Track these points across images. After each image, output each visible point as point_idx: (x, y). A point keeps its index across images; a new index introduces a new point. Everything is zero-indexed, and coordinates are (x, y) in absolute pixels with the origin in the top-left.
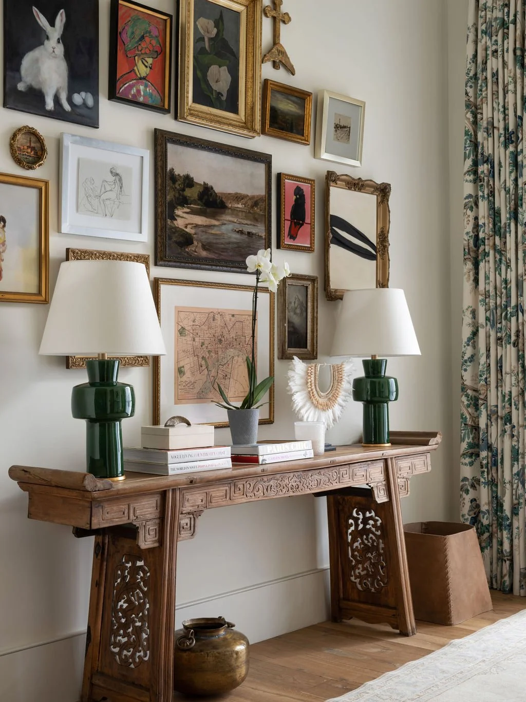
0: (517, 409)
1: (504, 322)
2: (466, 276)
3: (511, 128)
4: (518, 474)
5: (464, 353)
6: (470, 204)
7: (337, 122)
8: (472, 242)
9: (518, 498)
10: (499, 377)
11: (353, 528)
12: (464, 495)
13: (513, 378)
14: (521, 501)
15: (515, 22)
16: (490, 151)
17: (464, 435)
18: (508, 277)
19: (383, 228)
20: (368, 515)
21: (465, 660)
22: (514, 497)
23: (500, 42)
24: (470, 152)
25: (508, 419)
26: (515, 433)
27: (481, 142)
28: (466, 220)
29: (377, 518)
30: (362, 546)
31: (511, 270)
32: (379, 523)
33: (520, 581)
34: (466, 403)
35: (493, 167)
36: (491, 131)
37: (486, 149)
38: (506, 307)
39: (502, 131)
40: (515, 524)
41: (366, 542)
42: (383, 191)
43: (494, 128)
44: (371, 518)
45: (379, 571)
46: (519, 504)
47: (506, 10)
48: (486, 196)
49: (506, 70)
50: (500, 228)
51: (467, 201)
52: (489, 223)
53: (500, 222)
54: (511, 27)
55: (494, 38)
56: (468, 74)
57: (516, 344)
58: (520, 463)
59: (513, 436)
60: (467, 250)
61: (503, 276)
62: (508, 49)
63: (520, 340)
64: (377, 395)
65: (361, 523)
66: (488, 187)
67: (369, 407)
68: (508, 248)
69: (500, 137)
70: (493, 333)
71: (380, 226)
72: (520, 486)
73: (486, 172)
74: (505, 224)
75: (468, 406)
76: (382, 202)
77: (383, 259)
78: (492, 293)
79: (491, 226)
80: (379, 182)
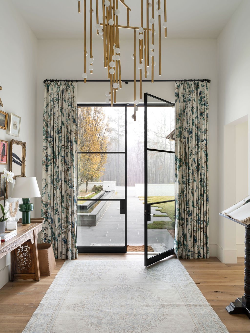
0: (60, 207)
1: (56, 183)
2: (43, 169)
3: (59, 129)
4: (60, 225)
5: (42, 191)
6: (45, 149)
7: (14, 123)
8: (45, 159)
9: (60, 232)
10: (54, 198)
11: (19, 252)
12: (42, 232)
13: (59, 199)
14: (60, 233)
15: (60, 100)
16: (53, 135)
17: (42, 215)
18: (58, 171)
19: (24, 156)
20: (25, 246)
21: (62, 286)
22: (58, 232)
23: (56, 104)
24: (45, 134)
25: (57, 210)
26: (59, 214)
27: (50, 131)
28: (43, 153)
29: (29, 247)
30: (23, 256)
31: (59, 169)
32: (29, 249)
33: (60, 255)
34: (43, 206)
35: (53, 139)
36: (53, 129)
37: (51, 134)
38: (57, 179)
39: (56, 129)
40: (59, 239)
41: (24, 255)
42: (24, 145)
43: (54, 128)
44: (27, 248)
45: (29, 263)
46: (60, 234)
47: (58, 96)
48: (51, 147)
49: (58, 113)
50: (55, 156)
51: (44, 148)
52: (52, 155)
53: (55, 155)
54: (59, 101)
55: (54, 103)
56: (44, 111)
57: (59, 189)
58: (60, 222)
59: (58, 215)
60: (44, 162)
61: (56, 170)
62: (58, 107)
63: (61, 188)
64: (28, 209)
65: (23, 249)
66: (52, 145)
67: (24, 213)
68: (58, 162)
69: (55, 131)
70: (52, 186)
71: (23, 155)
72: (60, 228)
73: (51, 140)
74: (57, 155)
75: (44, 207)
76: (24, 148)
77: (23, 165)
78: (52, 175)
79: (52, 156)
80: (23, 142)
